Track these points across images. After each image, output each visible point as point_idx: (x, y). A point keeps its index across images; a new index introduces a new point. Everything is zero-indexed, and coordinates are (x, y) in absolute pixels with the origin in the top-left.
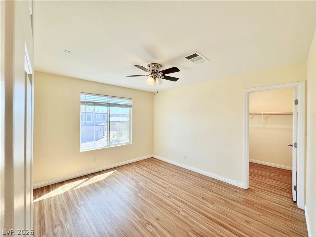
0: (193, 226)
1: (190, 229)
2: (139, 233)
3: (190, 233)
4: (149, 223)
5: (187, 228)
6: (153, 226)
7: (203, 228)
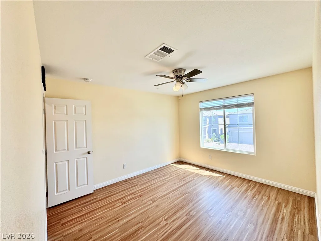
0: (147, 229)
1: (144, 226)
3: (140, 225)
5: (145, 224)
6: (151, 204)
7: (143, 237)
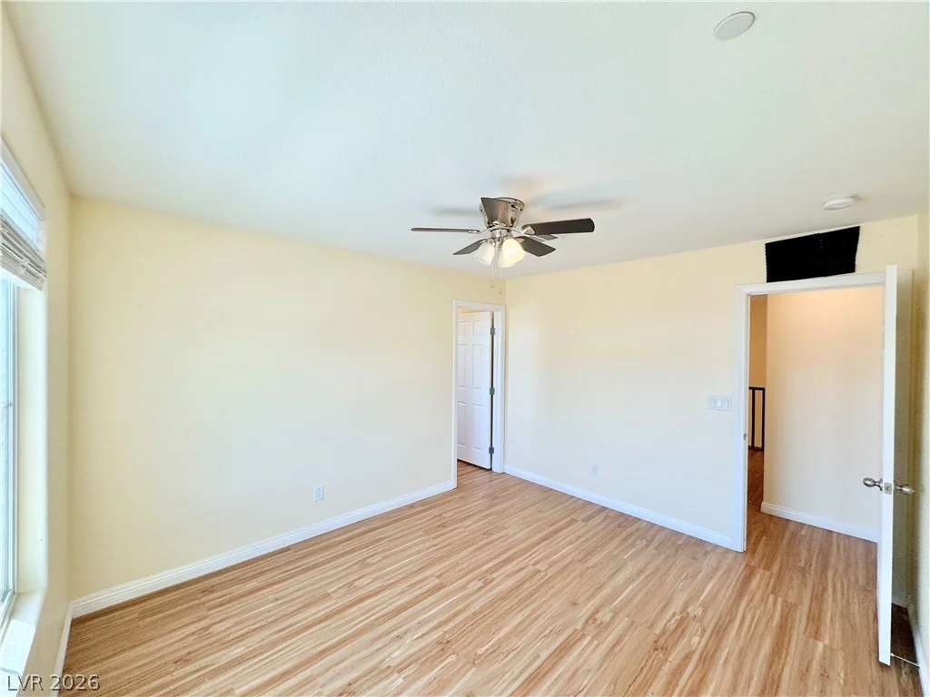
2: (626, 635)
4: (592, 617)
6: (596, 611)
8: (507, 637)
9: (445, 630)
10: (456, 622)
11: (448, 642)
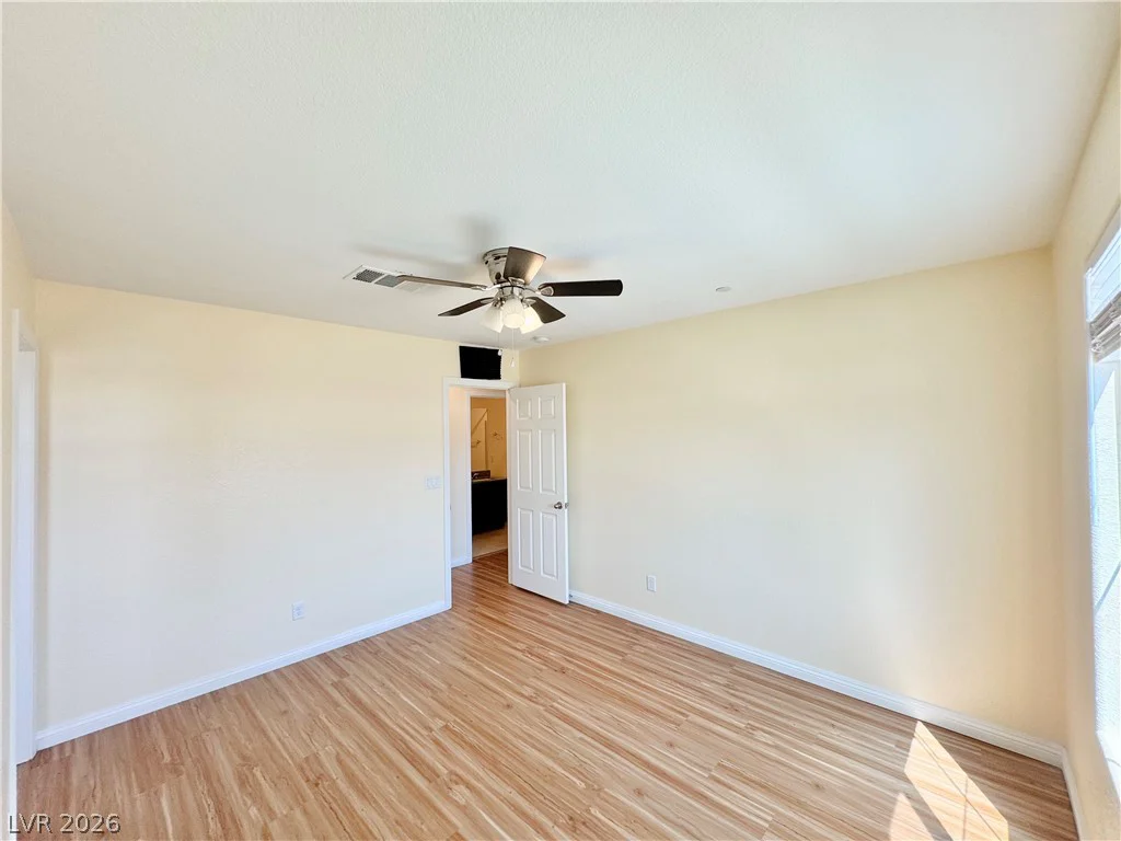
8: (561, 762)
9: (550, 824)
10: (537, 813)
11: (571, 819)
